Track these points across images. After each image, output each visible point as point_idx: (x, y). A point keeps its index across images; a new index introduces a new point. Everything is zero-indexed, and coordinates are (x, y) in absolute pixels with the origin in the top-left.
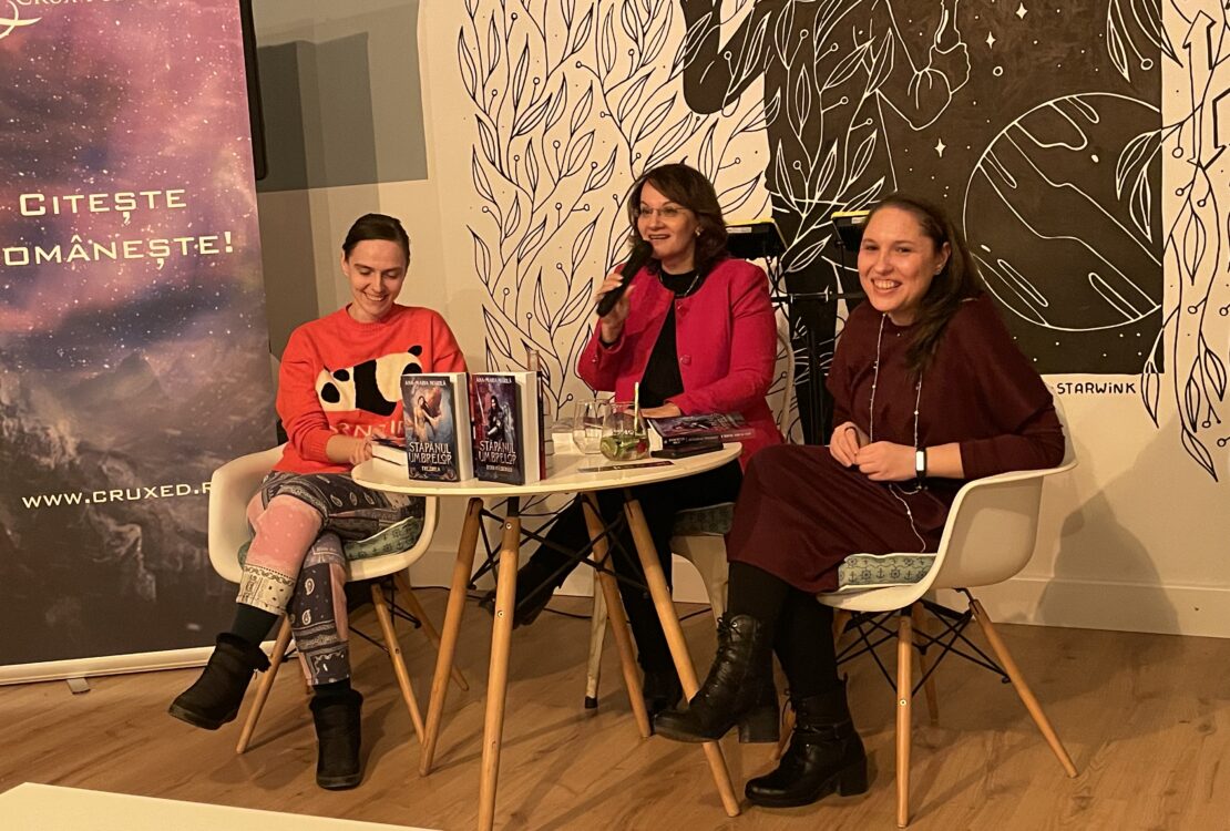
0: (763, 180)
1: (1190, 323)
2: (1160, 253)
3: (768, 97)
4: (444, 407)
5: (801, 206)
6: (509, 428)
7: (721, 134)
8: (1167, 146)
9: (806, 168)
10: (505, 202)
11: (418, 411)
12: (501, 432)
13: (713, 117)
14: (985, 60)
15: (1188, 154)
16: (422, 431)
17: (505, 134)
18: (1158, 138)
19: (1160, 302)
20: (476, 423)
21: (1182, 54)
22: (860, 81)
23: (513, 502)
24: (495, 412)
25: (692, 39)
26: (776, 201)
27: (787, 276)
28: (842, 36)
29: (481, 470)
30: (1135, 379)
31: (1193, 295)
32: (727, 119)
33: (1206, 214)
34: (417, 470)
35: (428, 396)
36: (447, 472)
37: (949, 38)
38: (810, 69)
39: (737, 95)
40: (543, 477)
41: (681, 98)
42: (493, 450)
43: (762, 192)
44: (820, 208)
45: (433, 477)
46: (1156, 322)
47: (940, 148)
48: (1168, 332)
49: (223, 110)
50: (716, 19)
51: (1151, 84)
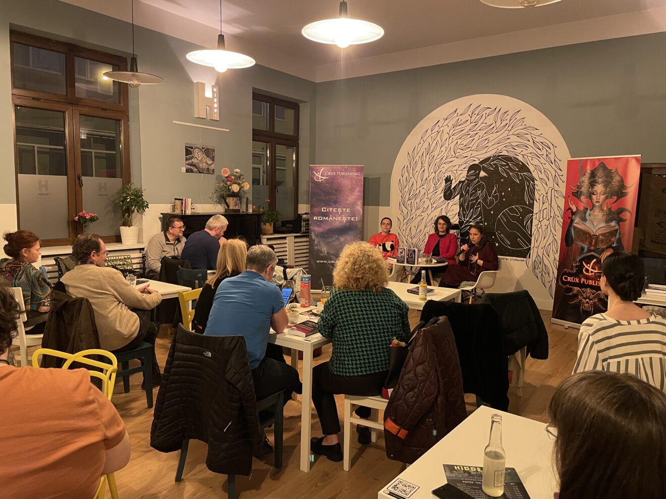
0: (457, 214)
1: (536, 250)
2: (531, 236)
3: (460, 199)
4: (403, 253)
5: (464, 220)
7: (450, 205)
8: (534, 217)
9: (466, 213)
10: (405, 213)
11: (399, 253)
12: (412, 257)
13: (449, 201)
15: (538, 219)
16: (400, 256)
17: (406, 200)
18: (532, 216)
19: (530, 245)
20: (408, 255)
21: (538, 201)
22: (478, 198)
23: (412, 267)
24: (411, 254)
25: (446, 186)
26: (460, 219)
27: (461, 233)
28: (475, 189)
29: (408, 262)
30: (525, 259)
31: (536, 245)
32: (451, 202)
33: (540, 230)
34: (398, 261)
35: (401, 251)
36: (403, 262)
37: (495, 193)
38: (468, 195)
39: (454, 198)
40: (417, 264)
41: (443, 197)
42: (410, 260)
43: (457, 216)
44: (468, 221)
45: (401, 263)
46: (529, 249)
47: (492, 212)
48: (532, 251)
50: (451, 183)
51: (532, 206)
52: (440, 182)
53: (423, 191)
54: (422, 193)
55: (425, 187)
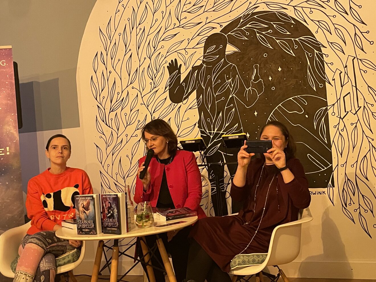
0: (197, 125)
1: (342, 170)
2: (330, 147)
3: (198, 98)
5: (210, 133)
6: (116, 214)
7: (182, 110)
8: (330, 112)
9: (211, 121)
10: (108, 134)
11: (81, 209)
12: (112, 216)
13: (179, 104)
14: (269, 85)
15: (337, 114)
16: (83, 216)
17: (107, 111)
18: (326, 109)
19: (331, 163)
20: (103, 212)
21: (332, 82)
22: (228, 92)
23: (116, 241)
24: (110, 208)
25: (171, 79)
26: (202, 132)
27: (207, 157)
28: (221, 77)
29: (105, 230)
30: (325, 190)
31: (342, 161)
32: (184, 105)
33: (344, 134)
34: (80, 231)
35: (85, 203)
36: (92, 231)
37: (257, 78)
38: (211, 88)
39: (187, 97)
40: (128, 231)
41: (168, 98)
42: (109, 222)
43: (197, 129)
44: (217, 134)
45: (87, 233)
46: (331, 170)
47: (256, 113)
48: (335, 173)
49: (7, 105)
50: (179, 72)
51: (323, 92)
52: (160, 74)
53: (133, 93)
54: (132, 97)
55: (136, 84)
